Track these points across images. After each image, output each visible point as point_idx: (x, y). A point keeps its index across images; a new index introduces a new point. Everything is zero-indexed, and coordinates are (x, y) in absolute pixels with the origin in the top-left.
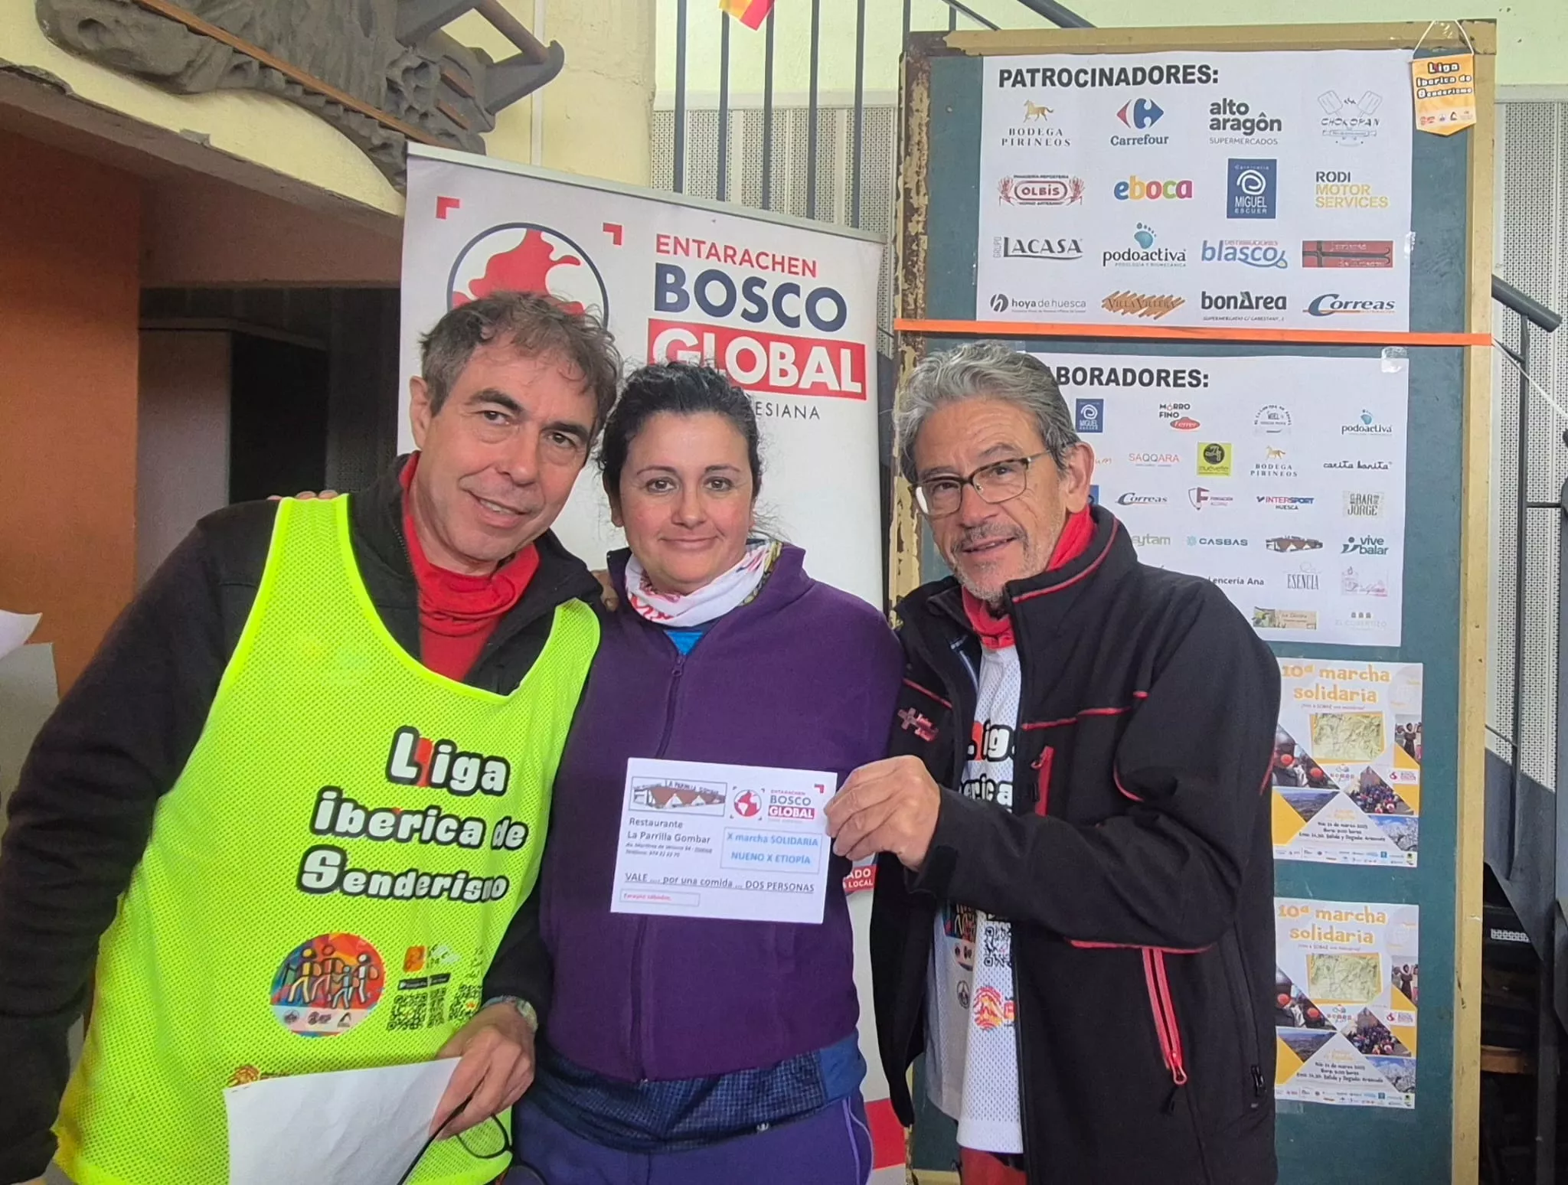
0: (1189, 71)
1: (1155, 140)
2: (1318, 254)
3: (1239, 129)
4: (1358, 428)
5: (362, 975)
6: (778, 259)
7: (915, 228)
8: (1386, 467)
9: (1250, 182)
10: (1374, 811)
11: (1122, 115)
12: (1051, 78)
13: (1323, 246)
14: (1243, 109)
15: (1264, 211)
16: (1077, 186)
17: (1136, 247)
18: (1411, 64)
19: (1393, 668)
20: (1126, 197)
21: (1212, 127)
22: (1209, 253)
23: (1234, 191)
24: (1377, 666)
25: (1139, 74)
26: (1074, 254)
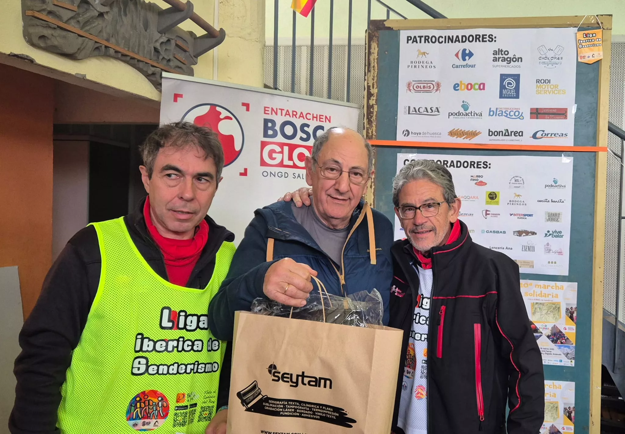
0: (485, 37)
1: (471, 66)
2: (536, 113)
3: (505, 61)
4: (552, 186)
5: (160, 406)
6: (315, 116)
7: (372, 102)
8: (563, 202)
9: (509, 84)
10: (557, 343)
11: (457, 55)
12: (428, 40)
13: (539, 110)
14: (506, 53)
15: (515, 95)
16: (438, 85)
17: (462, 110)
18: (576, 33)
19: (565, 284)
20: (458, 90)
21: (493, 60)
22: (492, 113)
23: (502, 87)
24: (559, 284)
25: (464, 38)
26: (437, 113)
